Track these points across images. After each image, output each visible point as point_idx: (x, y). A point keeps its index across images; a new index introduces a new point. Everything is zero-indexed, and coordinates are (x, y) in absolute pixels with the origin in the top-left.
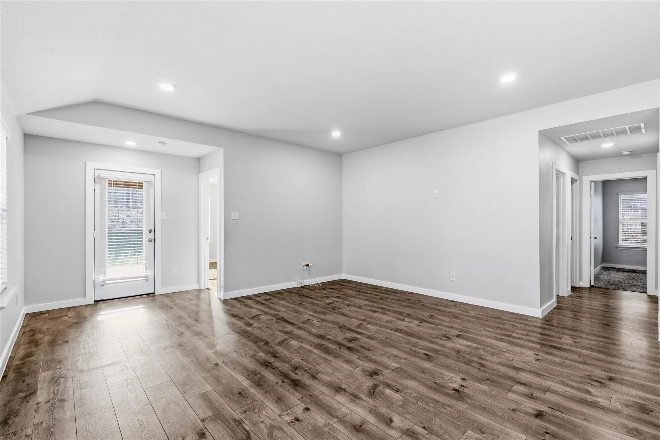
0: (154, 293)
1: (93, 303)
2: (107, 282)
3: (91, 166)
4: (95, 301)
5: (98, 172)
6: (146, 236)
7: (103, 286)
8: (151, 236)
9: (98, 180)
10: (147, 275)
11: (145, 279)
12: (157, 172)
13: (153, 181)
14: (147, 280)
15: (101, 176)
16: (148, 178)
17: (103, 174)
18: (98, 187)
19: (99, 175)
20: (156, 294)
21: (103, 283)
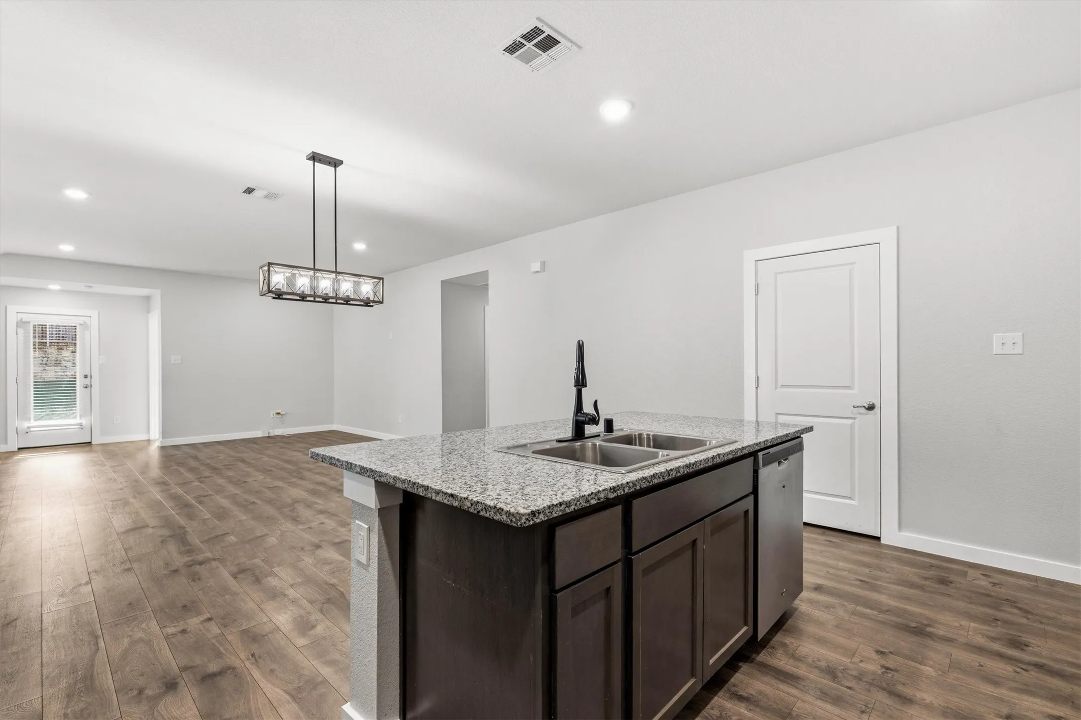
0: (91, 443)
1: (17, 450)
2: (32, 429)
3: (12, 310)
4: (19, 449)
5: (20, 316)
6: (79, 382)
7: (27, 433)
8: (87, 381)
9: (21, 324)
10: (82, 423)
11: (79, 427)
12: (94, 314)
13: (89, 323)
14: (82, 428)
15: (24, 320)
16: (81, 320)
17: (25, 318)
18: (21, 331)
19: (21, 319)
20: (93, 443)
21: (28, 430)
